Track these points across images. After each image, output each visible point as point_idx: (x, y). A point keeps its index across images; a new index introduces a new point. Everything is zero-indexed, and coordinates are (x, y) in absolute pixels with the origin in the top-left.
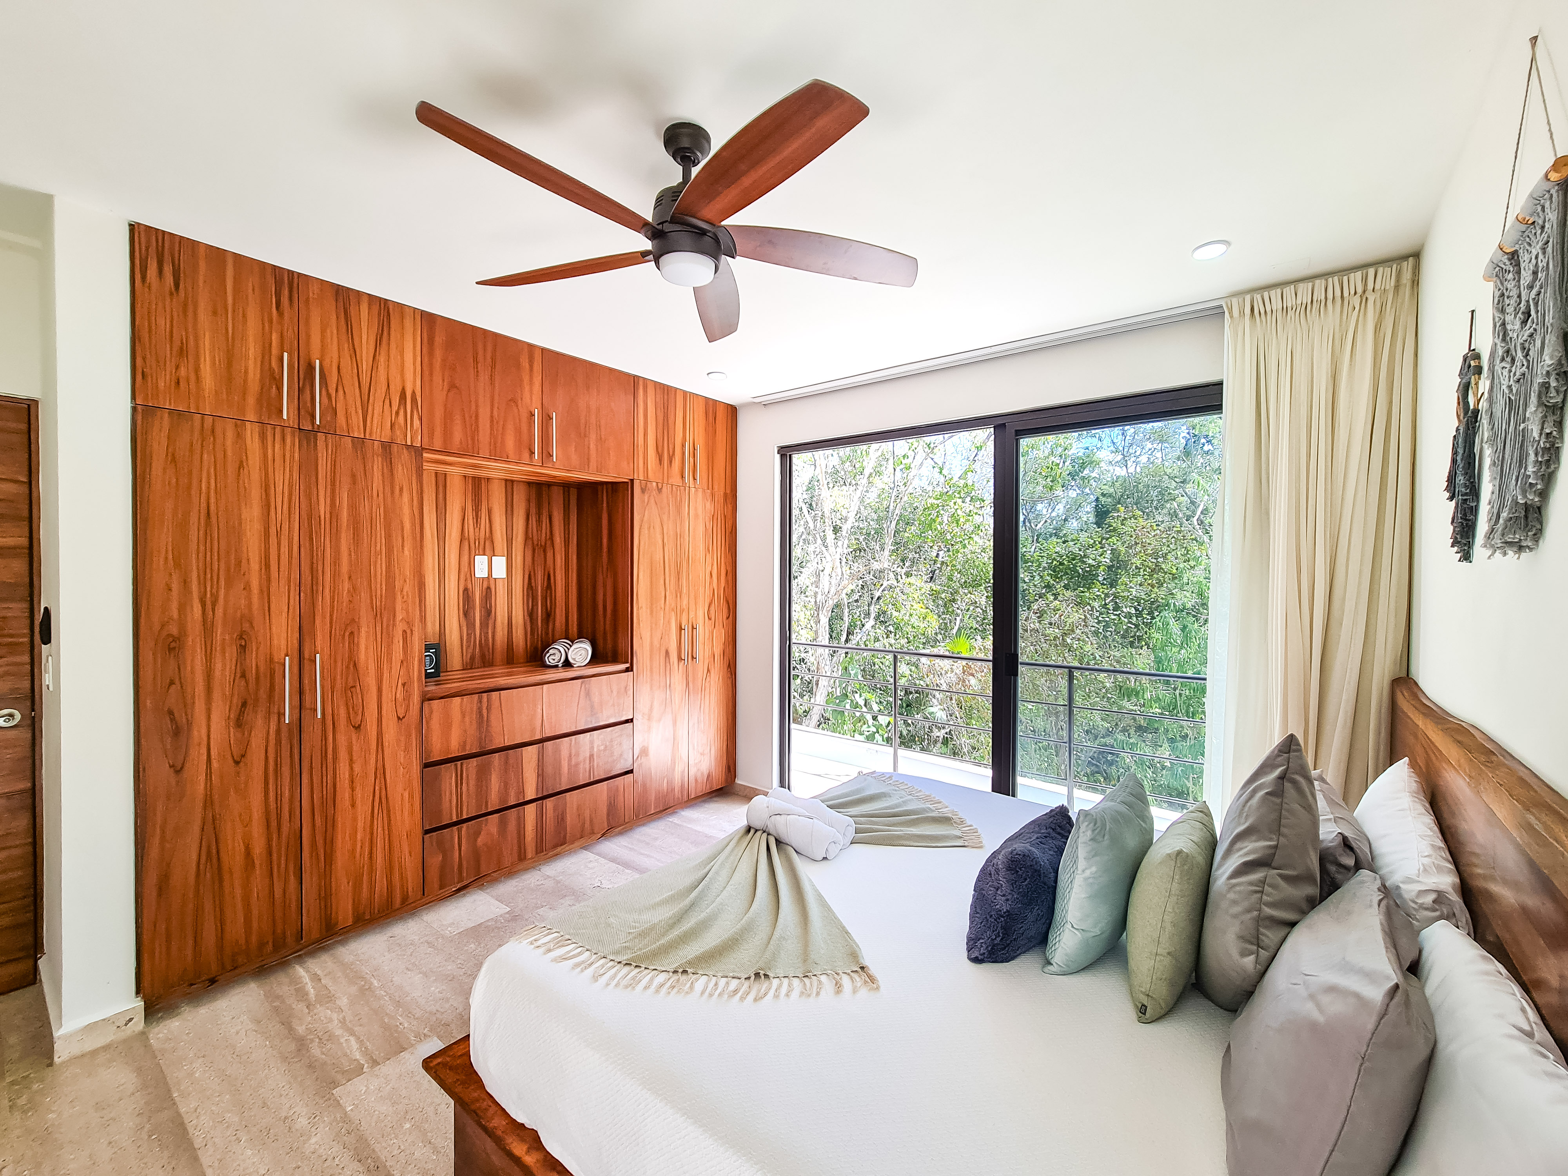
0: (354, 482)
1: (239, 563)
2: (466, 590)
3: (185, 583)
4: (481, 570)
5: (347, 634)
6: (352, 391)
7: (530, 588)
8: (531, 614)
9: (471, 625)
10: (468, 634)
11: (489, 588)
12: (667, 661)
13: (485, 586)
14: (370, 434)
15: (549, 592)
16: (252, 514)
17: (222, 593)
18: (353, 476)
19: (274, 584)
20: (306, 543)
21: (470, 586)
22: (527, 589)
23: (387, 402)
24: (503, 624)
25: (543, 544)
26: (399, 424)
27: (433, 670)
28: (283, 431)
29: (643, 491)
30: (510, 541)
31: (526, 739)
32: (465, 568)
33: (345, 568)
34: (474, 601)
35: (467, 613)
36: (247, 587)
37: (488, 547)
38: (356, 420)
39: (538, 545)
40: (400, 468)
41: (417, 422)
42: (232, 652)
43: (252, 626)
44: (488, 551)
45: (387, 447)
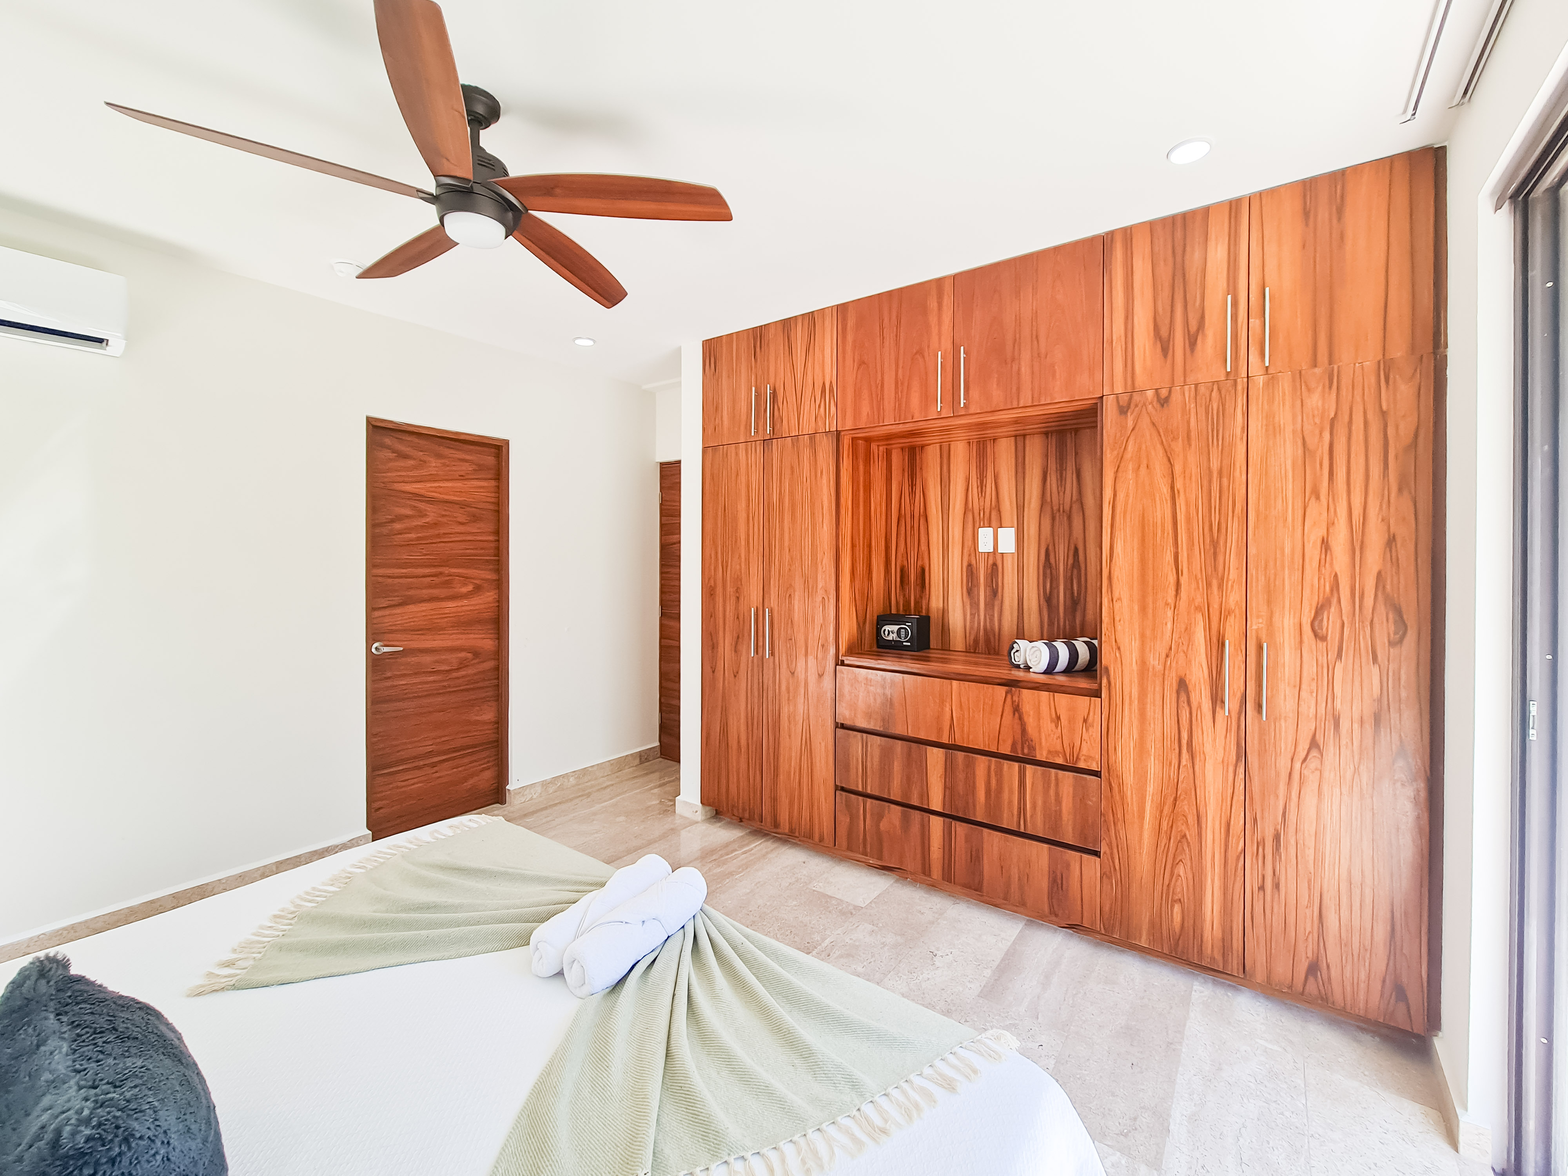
0: (792, 472)
1: (736, 542)
2: (970, 565)
3: (716, 553)
4: (985, 543)
5: (788, 595)
6: (791, 399)
7: (1047, 566)
8: (1049, 600)
9: (975, 605)
10: (971, 614)
11: (995, 564)
12: (1183, 698)
13: (991, 562)
14: (802, 432)
15: (1075, 572)
16: (742, 505)
17: (730, 561)
18: (792, 468)
19: (751, 555)
20: (766, 524)
21: (974, 562)
22: (1044, 567)
23: (813, 398)
24: (1011, 607)
25: (1067, 507)
26: (821, 417)
27: (909, 644)
28: (755, 444)
29: (1123, 410)
30: (1020, 508)
31: (933, 738)
32: (969, 543)
33: (786, 544)
34: (978, 578)
35: (970, 590)
36: (740, 556)
37: (995, 519)
38: (794, 421)
39: (1059, 510)
40: (821, 454)
41: (833, 409)
42: (733, 599)
43: (742, 585)
44: (994, 523)
45: (812, 436)
